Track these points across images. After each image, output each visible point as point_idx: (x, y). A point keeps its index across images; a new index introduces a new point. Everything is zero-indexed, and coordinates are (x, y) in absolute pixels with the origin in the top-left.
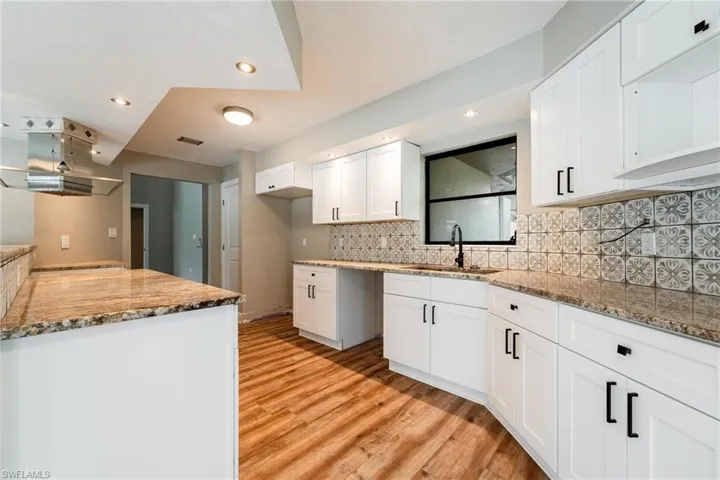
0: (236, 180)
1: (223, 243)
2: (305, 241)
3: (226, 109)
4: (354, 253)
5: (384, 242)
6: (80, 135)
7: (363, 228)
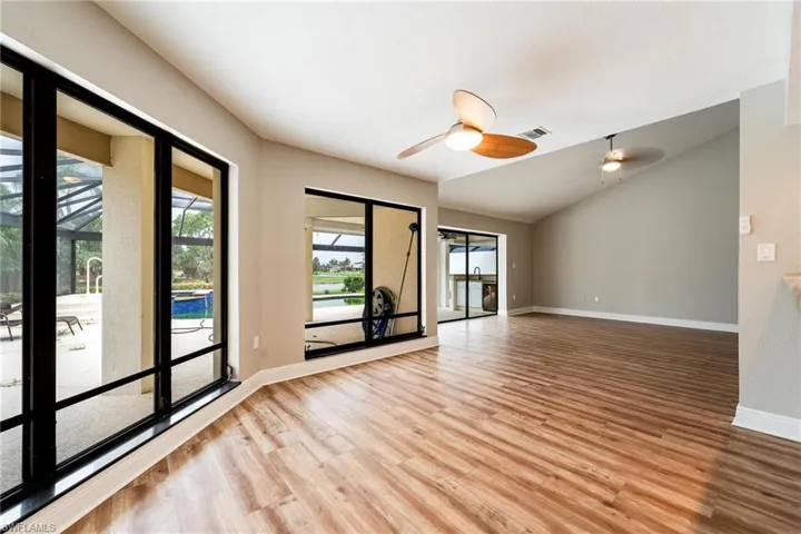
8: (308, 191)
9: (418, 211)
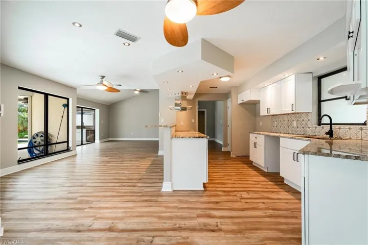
0: (230, 99)
1: (228, 124)
2: (261, 123)
3: (220, 78)
4: (281, 129)
5: (295, 124)
6: (184, 95)
7: (285, 116)
8: (20, 88)
9: (68, 99)
